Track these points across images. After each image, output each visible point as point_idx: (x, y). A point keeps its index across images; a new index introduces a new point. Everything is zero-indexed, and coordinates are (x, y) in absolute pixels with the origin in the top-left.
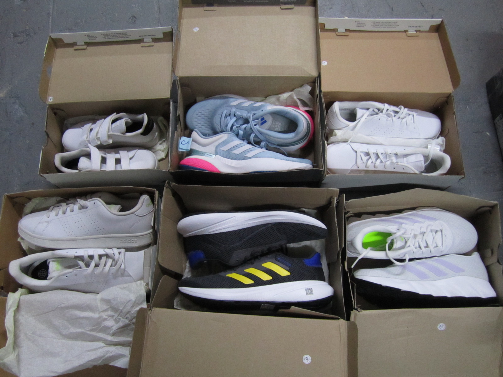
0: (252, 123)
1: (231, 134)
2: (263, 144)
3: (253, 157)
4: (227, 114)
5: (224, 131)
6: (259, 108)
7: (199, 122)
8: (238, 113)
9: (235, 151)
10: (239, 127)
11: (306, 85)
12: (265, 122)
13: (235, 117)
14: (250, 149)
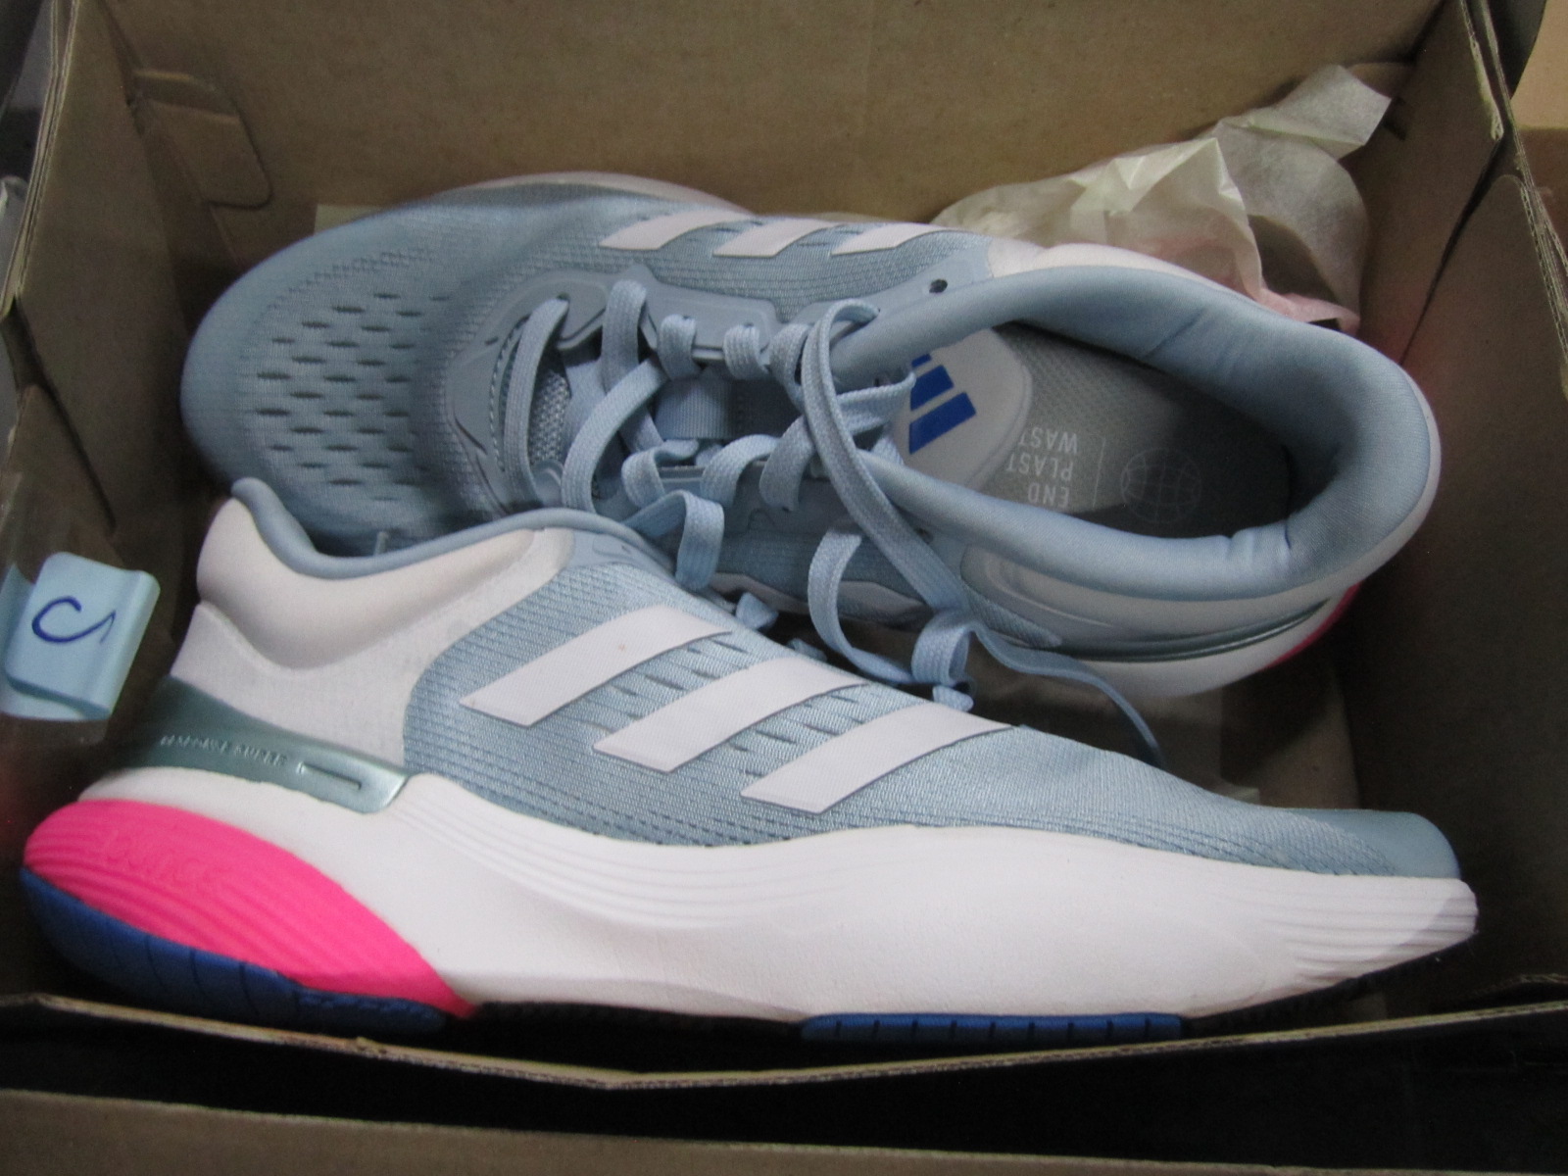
0: (829, 414)
1: (598, 531)
2: (939, 645)
3: (843, 814)
4: (566, 333)
5: (536, 505)
6: (897, 267)
7: (308, 412)
8: (678, 324)
9: (634, 726)
10: (690, 461)
11: (1340, 69)
12: (963, 409)
13: (645, 368)
14: (813, 715)
